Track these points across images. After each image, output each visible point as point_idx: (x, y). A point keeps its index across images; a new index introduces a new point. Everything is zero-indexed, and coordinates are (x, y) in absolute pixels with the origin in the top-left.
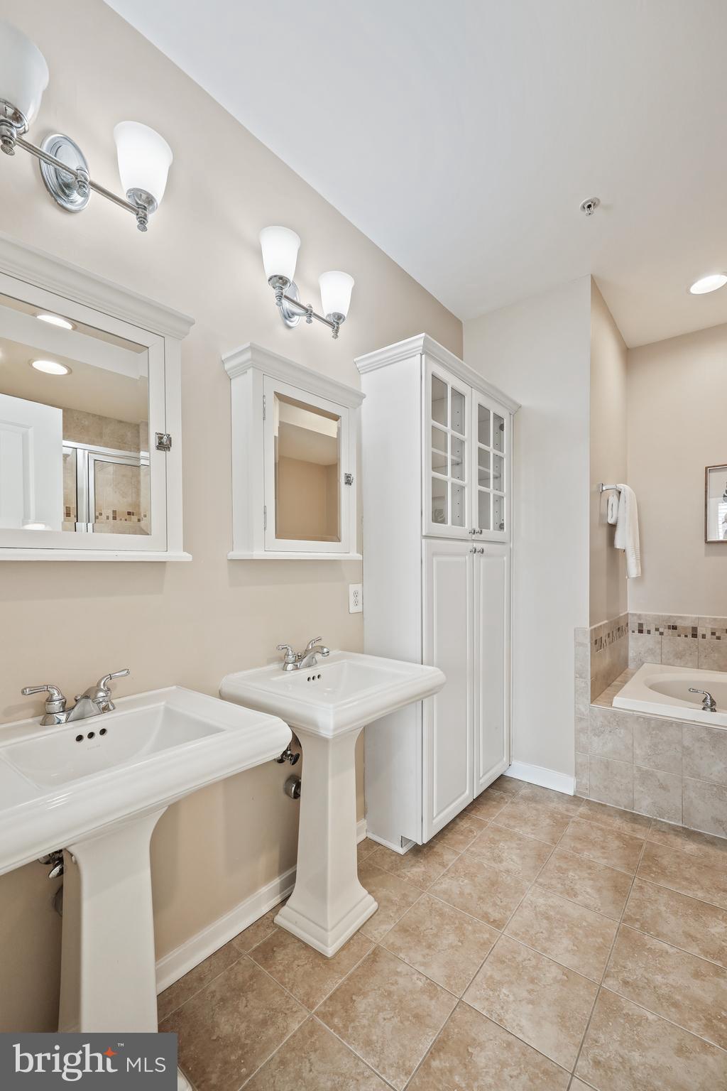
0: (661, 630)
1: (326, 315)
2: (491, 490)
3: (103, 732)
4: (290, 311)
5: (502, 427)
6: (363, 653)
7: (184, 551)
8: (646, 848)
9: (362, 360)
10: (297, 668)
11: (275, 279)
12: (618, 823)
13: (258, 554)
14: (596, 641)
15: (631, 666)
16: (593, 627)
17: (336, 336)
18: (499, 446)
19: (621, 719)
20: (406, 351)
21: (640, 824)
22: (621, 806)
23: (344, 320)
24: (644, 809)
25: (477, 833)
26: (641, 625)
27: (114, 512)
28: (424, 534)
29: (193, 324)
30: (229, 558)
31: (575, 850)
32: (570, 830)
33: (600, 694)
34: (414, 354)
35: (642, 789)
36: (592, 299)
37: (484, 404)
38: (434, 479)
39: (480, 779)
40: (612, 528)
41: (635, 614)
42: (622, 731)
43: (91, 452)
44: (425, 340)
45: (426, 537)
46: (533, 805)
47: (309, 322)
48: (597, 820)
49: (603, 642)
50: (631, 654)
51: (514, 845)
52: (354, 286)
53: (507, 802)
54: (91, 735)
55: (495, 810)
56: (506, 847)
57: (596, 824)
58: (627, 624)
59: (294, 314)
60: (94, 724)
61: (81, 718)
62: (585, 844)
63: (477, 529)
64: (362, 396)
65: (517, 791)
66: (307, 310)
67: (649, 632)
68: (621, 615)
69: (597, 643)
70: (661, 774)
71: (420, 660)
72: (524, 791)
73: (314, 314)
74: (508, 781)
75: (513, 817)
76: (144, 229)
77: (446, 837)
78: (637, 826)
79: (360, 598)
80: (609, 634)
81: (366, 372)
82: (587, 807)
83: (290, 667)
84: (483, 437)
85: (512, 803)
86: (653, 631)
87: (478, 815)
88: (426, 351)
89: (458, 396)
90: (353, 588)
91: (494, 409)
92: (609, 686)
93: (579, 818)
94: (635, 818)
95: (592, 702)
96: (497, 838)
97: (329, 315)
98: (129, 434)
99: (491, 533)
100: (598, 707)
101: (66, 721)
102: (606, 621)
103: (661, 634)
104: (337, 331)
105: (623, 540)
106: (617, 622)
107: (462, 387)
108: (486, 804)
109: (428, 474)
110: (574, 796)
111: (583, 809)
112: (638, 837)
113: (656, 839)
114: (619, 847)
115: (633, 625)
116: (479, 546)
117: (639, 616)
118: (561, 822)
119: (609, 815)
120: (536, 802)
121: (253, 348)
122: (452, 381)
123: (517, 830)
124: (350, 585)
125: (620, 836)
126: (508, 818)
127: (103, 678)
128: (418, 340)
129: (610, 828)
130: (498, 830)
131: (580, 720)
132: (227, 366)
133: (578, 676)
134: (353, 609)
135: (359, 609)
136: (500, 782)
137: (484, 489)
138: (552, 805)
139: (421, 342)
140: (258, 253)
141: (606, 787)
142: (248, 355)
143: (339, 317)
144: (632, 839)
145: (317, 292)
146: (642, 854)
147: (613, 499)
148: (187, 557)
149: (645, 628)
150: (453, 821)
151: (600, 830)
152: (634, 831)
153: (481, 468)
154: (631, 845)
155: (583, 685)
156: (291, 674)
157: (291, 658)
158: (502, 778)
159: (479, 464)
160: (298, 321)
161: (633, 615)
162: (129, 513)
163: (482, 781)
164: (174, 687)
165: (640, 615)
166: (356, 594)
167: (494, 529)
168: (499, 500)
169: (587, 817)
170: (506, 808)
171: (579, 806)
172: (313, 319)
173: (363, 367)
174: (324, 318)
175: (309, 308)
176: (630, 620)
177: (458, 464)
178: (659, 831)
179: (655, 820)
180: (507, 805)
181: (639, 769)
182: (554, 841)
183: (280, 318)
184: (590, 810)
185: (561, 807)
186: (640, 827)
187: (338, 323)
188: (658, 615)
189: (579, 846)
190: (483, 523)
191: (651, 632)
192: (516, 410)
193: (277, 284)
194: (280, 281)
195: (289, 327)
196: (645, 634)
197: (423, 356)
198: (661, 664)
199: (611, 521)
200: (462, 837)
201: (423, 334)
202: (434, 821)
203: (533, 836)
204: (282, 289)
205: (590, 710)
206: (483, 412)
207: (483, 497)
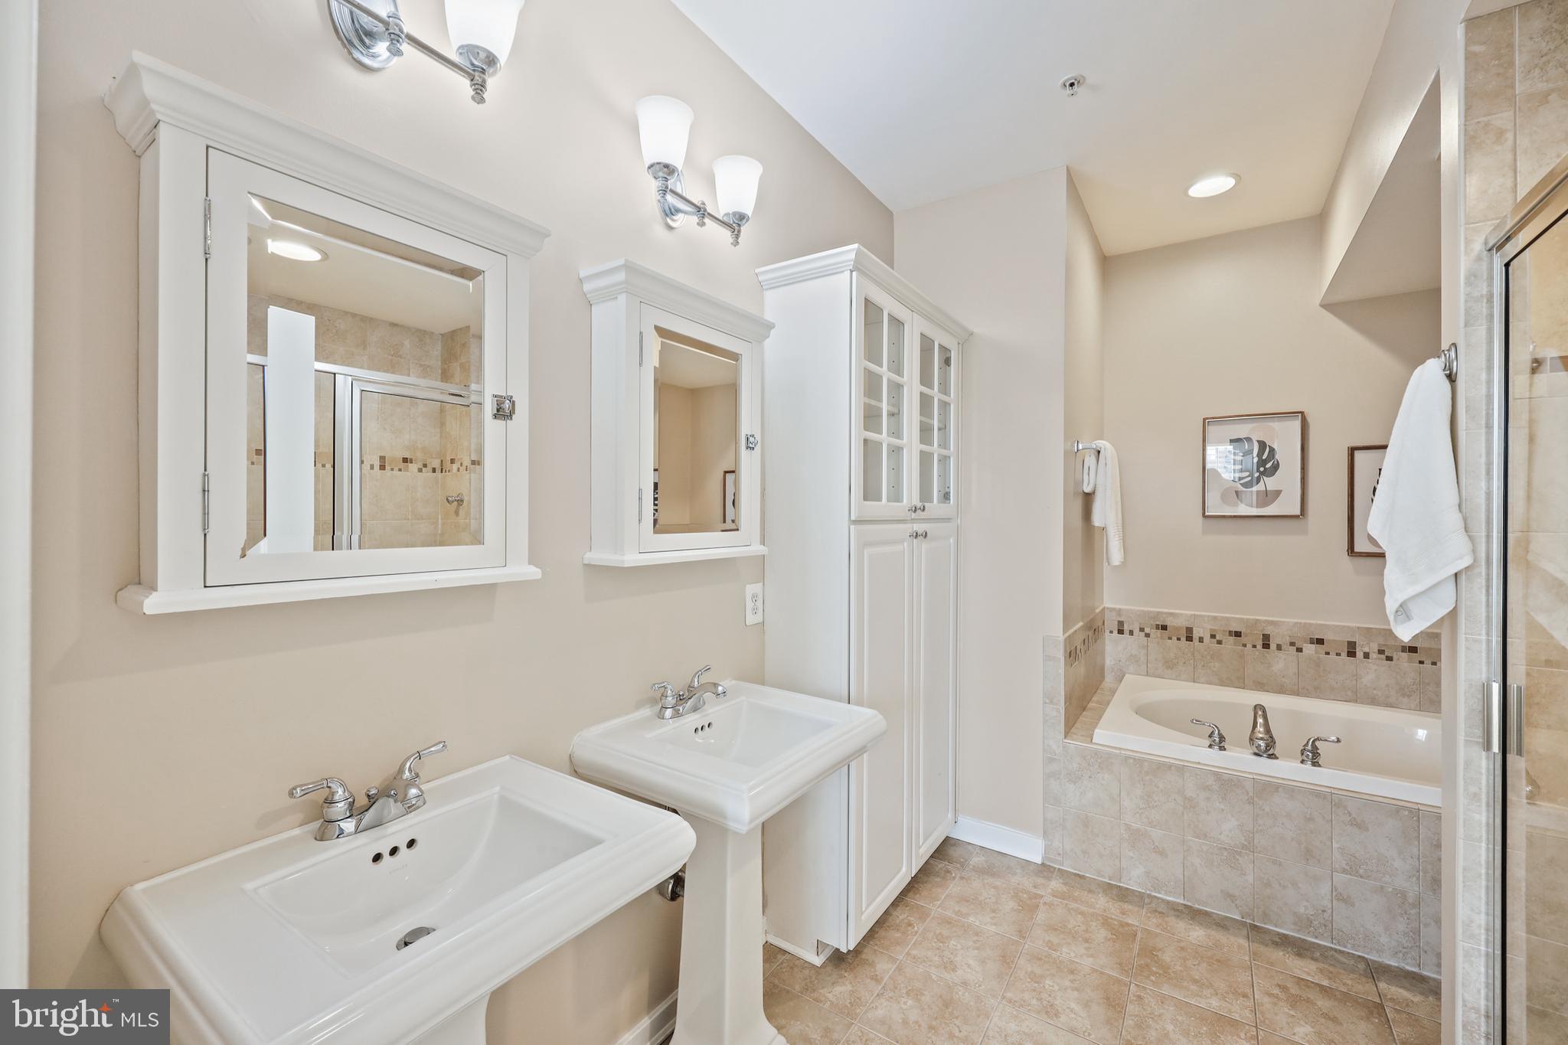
0: (1147, 630)
1: (722, 214)
2: (935, 449)
3: (411, 844)
4: (674, 207)
5: (947, 362)
6: (763, 684)
7: (529, 564)
8: (1142, 938)
9: (768, 272)
10: (677, 714)
11: (657, 167)
12: (1102, 902)
13: (631, 558)
14: (1070, 652)
15: (1109, 679)
16: (1067, 635)
17: (736, 243)
18: (945, 389)
19: (1105, 760)
20: (830, 265)
21: (1130, 902)
22: (1103, 876)
23: (747, 220)
24: (1134, 881)
25: (919, 927)
26: (1121, 623)
27: (382, 458)
28: (853, 518)
29: (549, 236)
30: (586, 562)
31: (1050, 945)
32: (1041, 916)
33: (1074, 724)
34: (842, 270)
35: (1131, 854)
36: (1067, 197)
37: (929, 333)
38: (866, 441)
39: (920, 847)
40: (1088, 498)
41: (1114, 609)
42: (1106, 776)
43: (355, 379)
44: (858, 253)
45: (855, 522)
46: (990, 880)
47: (702, 224)
48: (1075, 900)
49: (1078, 652)
50: (1109, 662)
51: (971, 943)
52: (762, 175)
53: (954, 878)
54: (394, 851)
55: (939, 890)
56: (959, 947)
57: (1074, 905)
58: (1104, 621)
59: (678, 211)
60: (396, 832)
61: (377, 824)
62: (1062, 936)
63: (919, 505)
64: (770, 326)
65: (966, 861)
66: (699, 209)
67: (1131, 633)
68: (1097, 611)
69: (1072, 655)
70: (1156, 834)
71: (847, 698)
72: (976, 860)
73: (709, 214)
74: (954, 845)
75: (963, 900)
76: (482, 101)
77: (876, 936)
78: (1126, 906)
79: (759, 604)
80: (1084, 641)
81: (770, 289)
82: (1061, 881)
83: (669, 713)
84: (926, 379)
85: (962, 878)
86: (1136, 631)
87: (917, 900)
88: (858, 267)
89: (897, 323)
90: (751, 589)
91: (940, 338)
92: (1084, 709)
93: (1052, 898)
94: (1123, 895)
95: (1065, 737)
96: (945, 933)
97: (727, 214)
98: (407, 343)
99: (935, 507)
100: (1074, 743)
101: (356, 832)
102: (1081, 624)
103: (1148, 635)
104: (737, 236)
105: (1104, 514)
106: (1092, 620)
107: (902, 313)
108: (926, 882)
109: (858, 433)
110: (1043, 864)
111: (1055, 884)
112: (1130, 922)
113: (1153, 924)
114: (1106, 939)
115: (1111, 623)
116: (920, 527)
117: (1119, 612)
118: (1028, 905)
119: (1090, 891)
120: (994, 875)
121: (629, 267)
122: (889, 305)
123: (971, 919)
124: (748, 586)
125: (1106, 922)
126: (958, 902)
127: (408, 758)
128: (849, 252)
129: (1092, 910)
130: (948, 922)
131: (1051, 760)
132: (587, 287)
133: (1048, 701)
134: (751, 619)
135: (758, 618)
136: (945, 849)
137: (925, 448)
138: (1014, 880)
139: (853, 256)
140: (634, 129)
141: (1085, 852)
142: (621, 276)
143: (742, 217)
144: (1122, 926)
145: (711, 181)
146: (1136, 947)
147: (1090, 461)
148: (533, 572)
149: (1126, 628)
150: (887, 913)
151: (1080, 913)
152: (1124, 914)
153: (923, 419)
154: (1123, 934)
155: (1055, 713)
156: (670, 726)
157: (670, 700)
158: (947, 842)
159: (921, 415)
160: (685, 221)
161: (1112, 610)
162: (405, 460)
163: (922, 851)
164: (507, 757)
165: (1120, 609)
166: (754, 597)
167: (939, 502)
168: (944, 460)
169: (1063, 896)
170: (954, 887)
171: (1049, 879)
172: (706, 220)
173: (767, 281)
174: (721, 218)
175: (702, 206)
176: (1107, 615)
177: (895, 415)
178: (1156, 911)
179: (1149, 896)
180: (954, 882)
181: (1128, 827)
182: (1021, 933)
183: (657, 212)
184: (1065, 884)
185: (1027, 882)
186: (1130, 907)
187: (739, 225)
188: (1142, 611)
189: (1055, 940)
190: (925, 494)
191: (1134, 634)
192: (967, 339)
193: (661, 174)
194: (665, 170)
195: (670, 228)
196: (1126, 635)
197: (854, 273)
198: (1147, 675)
199: (1087, 490)
200: (898, 935)
201: (856, 246)
202: (863, 917)
203: (993, 929)
204: (666, 180)
205: (1064, 747)
206: (926, 345)
207: (925, 459)
